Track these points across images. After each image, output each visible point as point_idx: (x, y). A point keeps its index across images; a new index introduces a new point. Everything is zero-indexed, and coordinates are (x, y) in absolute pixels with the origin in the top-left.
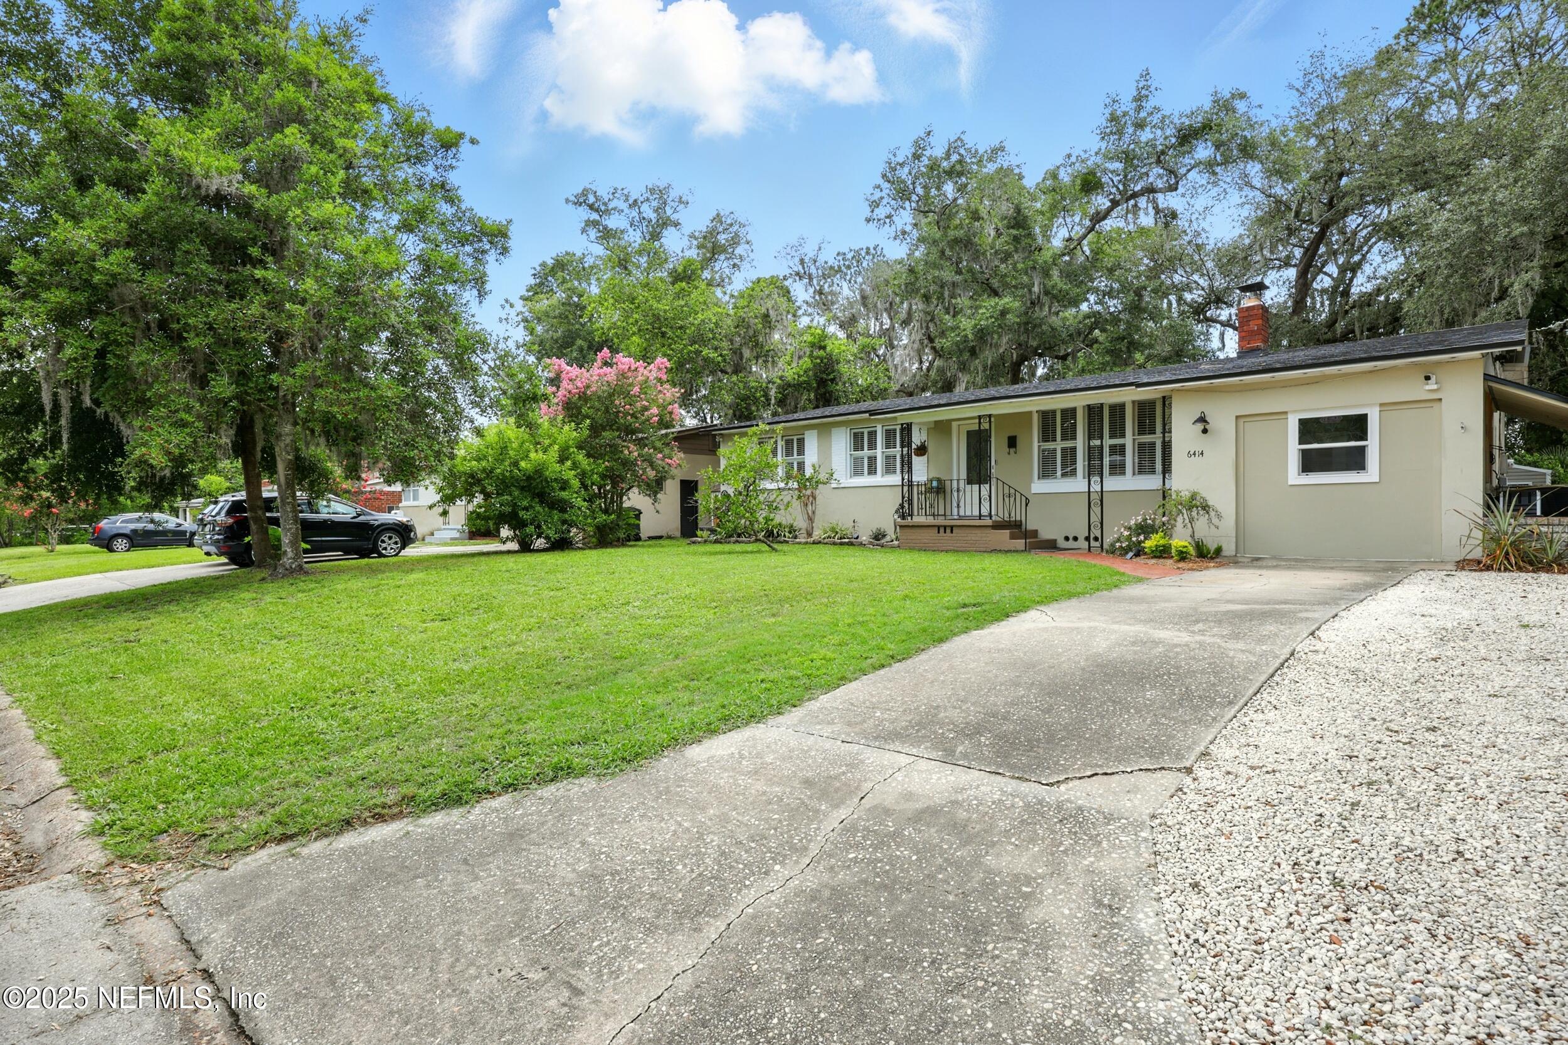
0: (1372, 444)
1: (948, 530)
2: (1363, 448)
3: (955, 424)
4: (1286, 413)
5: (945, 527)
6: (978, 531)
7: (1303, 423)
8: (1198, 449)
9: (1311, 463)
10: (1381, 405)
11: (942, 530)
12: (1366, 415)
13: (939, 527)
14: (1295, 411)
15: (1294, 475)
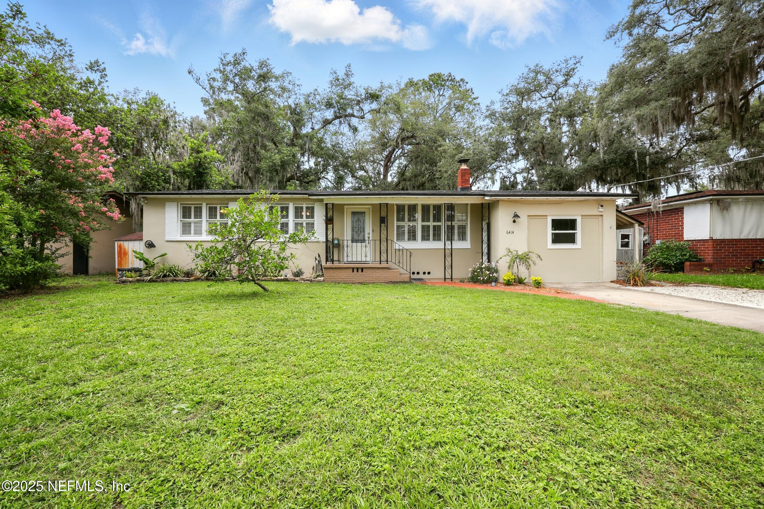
0: (579, 232)
1: (360, 270)
2: (574, 234)
3: (345, 207)
4: (546, 216)
5: (358, 269)
6: (380, 271)
7: (553, 221)
8: (511, 230)
9: (557, 239)
10: (582, 216)
11: (355, 270)
12: (576, 220)
13: (353, 269)
14: (550, 215)
15: (550, 245)
